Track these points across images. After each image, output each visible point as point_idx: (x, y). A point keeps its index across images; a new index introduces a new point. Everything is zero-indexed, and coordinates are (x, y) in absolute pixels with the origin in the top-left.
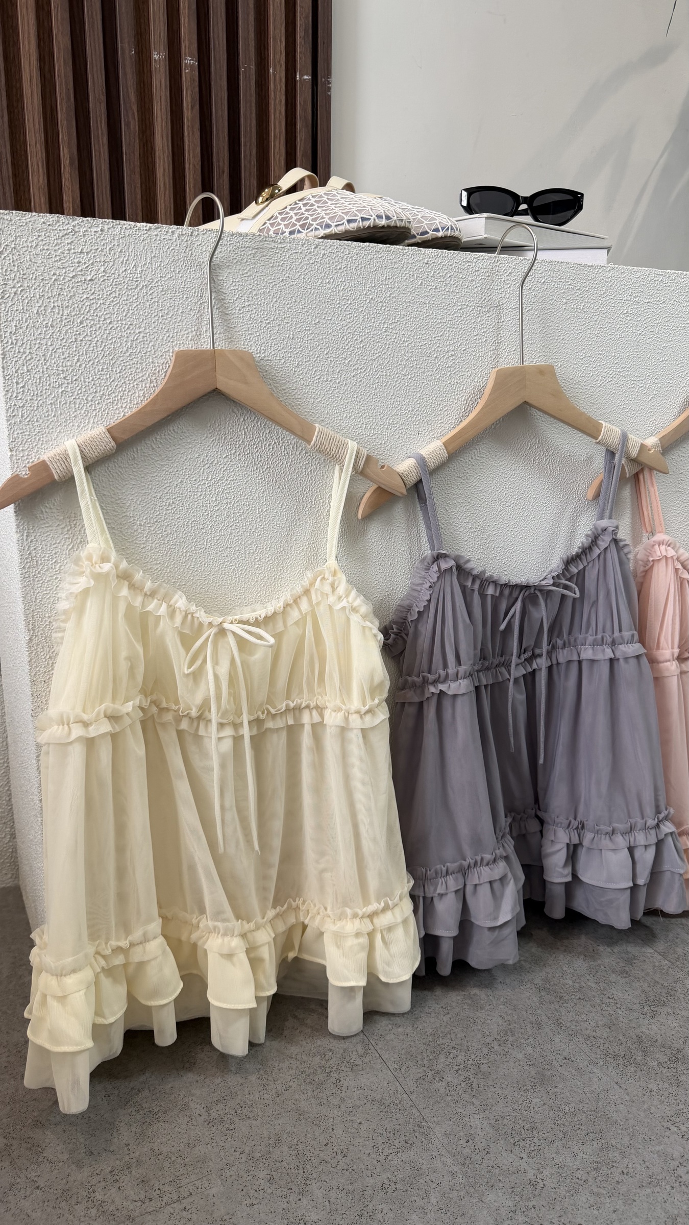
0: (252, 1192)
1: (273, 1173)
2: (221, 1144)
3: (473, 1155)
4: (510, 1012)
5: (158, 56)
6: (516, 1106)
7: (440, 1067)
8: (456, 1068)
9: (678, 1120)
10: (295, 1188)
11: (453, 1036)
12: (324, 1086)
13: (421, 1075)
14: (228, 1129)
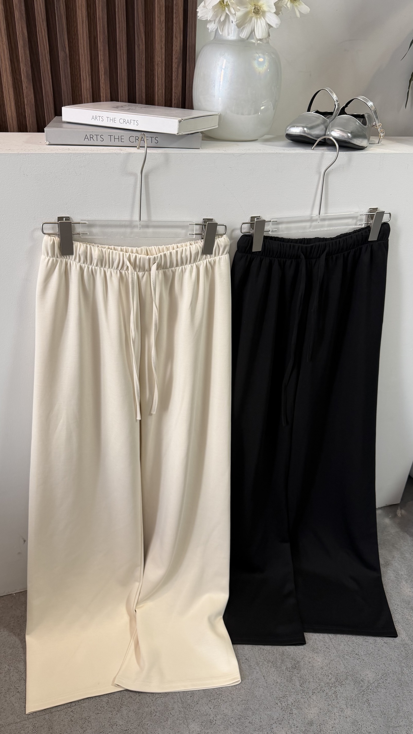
3: (191, 704)
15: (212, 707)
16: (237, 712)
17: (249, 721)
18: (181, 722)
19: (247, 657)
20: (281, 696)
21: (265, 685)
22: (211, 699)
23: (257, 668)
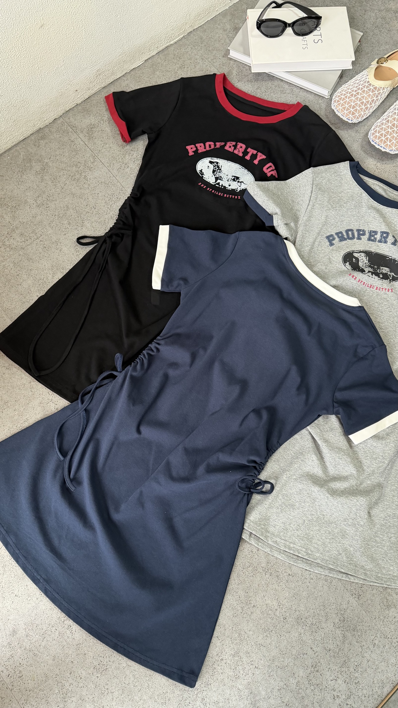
1: (69, 221)
2: (46, 214)
10: (79, 225)
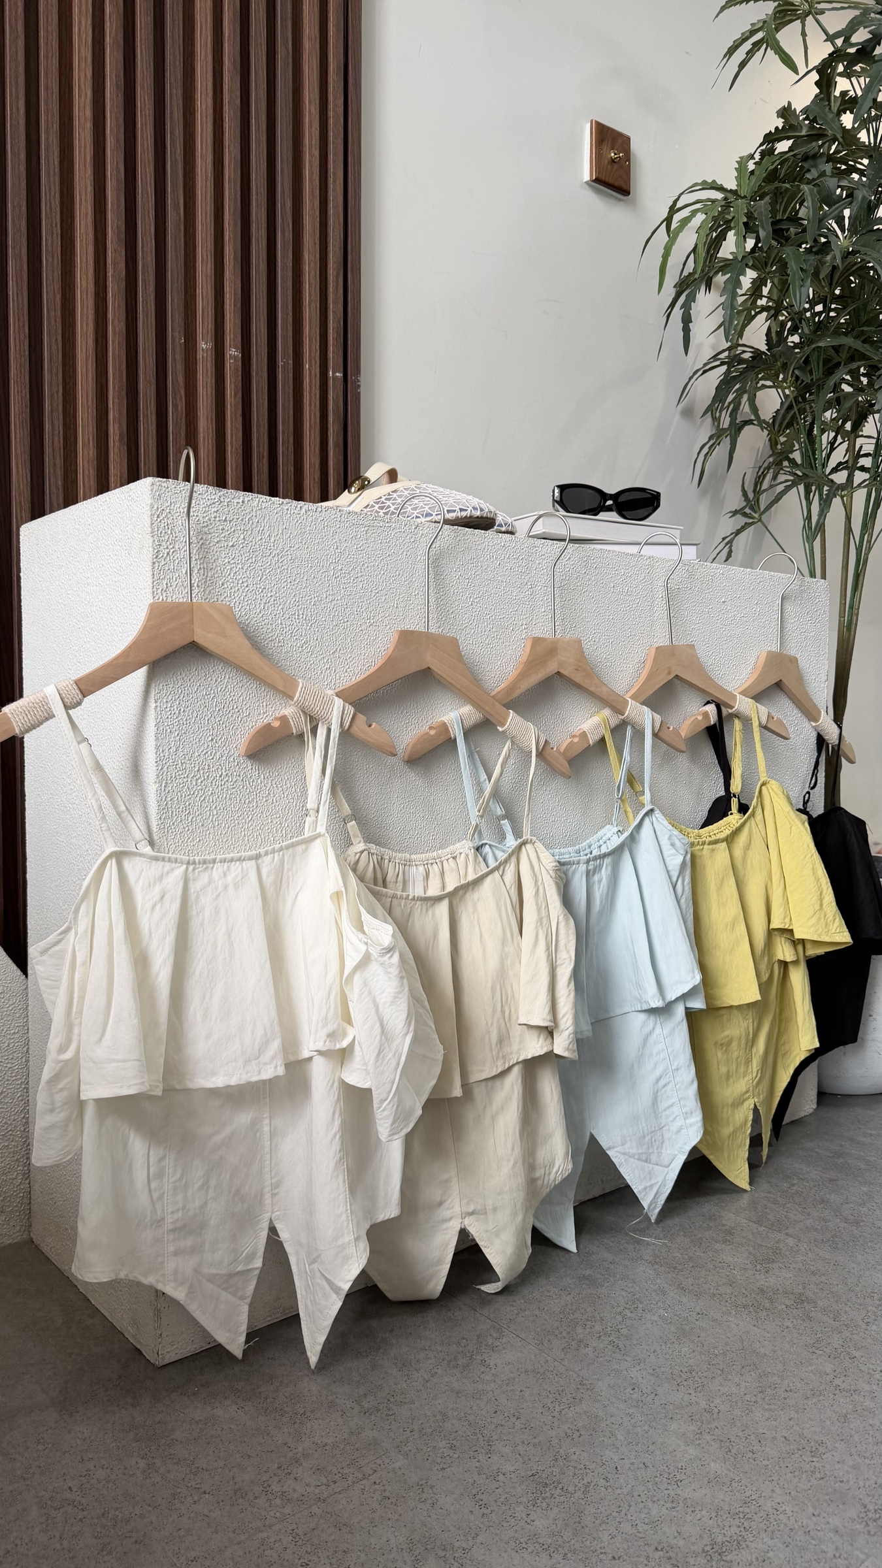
0: (439, 1460)
3: (643, 1398)
4: (630, 1285)
5: (204, 346)
6: (667, 1356)
7: (581, 1336)
8: (598, 1335)
9: (820, 1345)
11: (582, 1311)
12: (472, 1367)
13: (563, 1346)
14: (387, 1415)
15: (691, 1391)
16: (747, 1384)
17: (783, 1389)
18: (646, 1428)
19: (698, 1310)
20: (811, 1342)
21: (769, 1335)
22: (679, 1382)
23: (731, 1319)
